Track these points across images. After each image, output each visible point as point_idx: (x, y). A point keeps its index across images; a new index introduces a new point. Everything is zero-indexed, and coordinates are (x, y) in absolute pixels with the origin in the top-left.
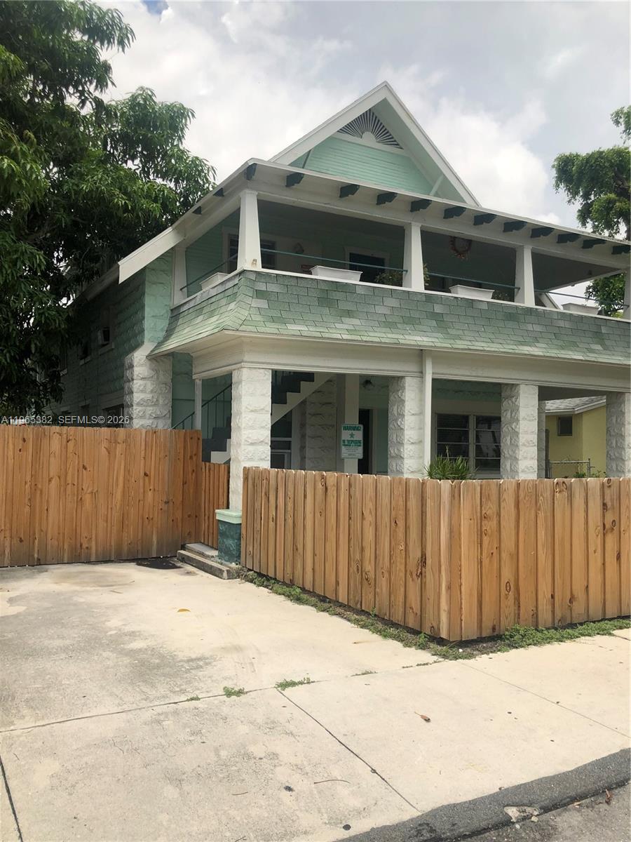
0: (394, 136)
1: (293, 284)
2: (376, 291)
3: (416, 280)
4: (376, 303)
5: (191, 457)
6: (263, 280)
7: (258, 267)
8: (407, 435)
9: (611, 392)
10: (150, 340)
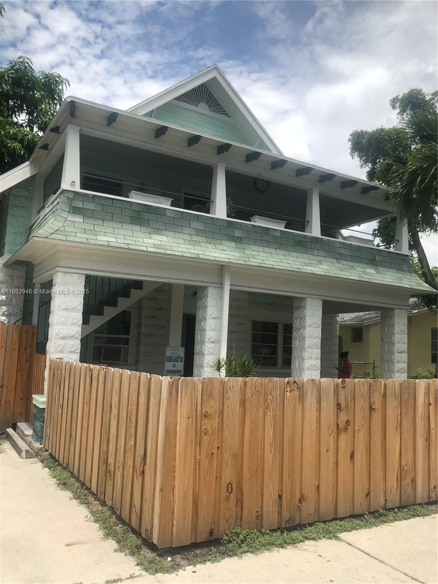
0: (224, 108)
1: (108, 204)
2: (184, 215)
3: (220, 209)
4: (184, 225)
5: (26, 349)
6: (80, 199)
7: (77, 188)
8: (208, 335)
9: (385, 308)
10: (9, 252)
